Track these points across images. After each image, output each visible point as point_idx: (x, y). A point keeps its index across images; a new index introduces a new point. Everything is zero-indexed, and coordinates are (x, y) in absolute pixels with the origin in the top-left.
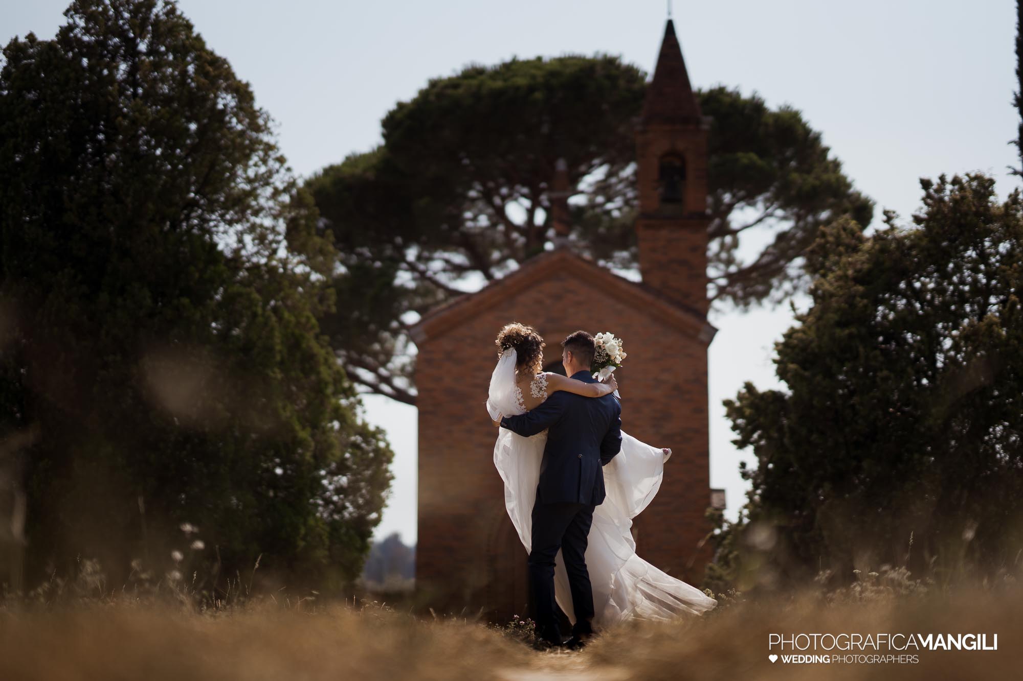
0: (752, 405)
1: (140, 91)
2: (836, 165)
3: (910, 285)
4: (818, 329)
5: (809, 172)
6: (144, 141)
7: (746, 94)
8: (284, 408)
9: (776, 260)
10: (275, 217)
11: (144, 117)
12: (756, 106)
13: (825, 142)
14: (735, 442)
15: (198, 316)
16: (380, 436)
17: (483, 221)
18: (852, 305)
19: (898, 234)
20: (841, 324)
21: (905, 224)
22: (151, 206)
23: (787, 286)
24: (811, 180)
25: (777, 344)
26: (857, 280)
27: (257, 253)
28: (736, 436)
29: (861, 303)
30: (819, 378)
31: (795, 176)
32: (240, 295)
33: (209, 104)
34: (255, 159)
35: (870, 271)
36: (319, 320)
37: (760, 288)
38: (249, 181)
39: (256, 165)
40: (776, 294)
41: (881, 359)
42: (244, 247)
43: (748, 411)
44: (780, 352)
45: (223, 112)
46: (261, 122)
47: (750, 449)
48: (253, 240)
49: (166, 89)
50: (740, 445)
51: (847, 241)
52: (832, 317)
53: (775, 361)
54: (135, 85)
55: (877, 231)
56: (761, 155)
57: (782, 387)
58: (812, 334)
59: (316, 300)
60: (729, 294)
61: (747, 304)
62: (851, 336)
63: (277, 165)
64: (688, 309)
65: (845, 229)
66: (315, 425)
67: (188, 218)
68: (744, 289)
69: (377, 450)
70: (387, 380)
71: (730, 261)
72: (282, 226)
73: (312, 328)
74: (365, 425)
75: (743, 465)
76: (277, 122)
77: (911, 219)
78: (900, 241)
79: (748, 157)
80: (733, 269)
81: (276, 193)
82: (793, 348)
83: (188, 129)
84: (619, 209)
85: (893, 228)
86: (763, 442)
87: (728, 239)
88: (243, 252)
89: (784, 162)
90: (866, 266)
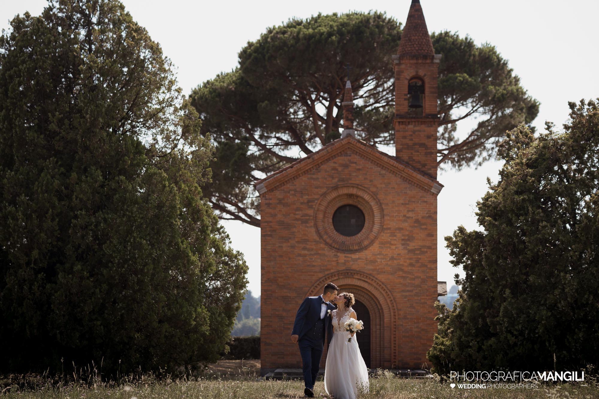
0: (463, 241)
1: (93, 47)
2: (517, 80)
3: (561, 168)
4: (504, 196)
5: (500, 85)
6: (96, 79)
7: (462, 37)
8: (182, 242)
9: (479, 138)
10: (176, 125)
11: (96, 65)
12: (469, 44)
13: (510, 66)
14: (452, 262)
15: (130, 187)
16: (239, 257)
17: (301, 115)
18: (525, 181)
19: (554, 137)
20: (517, 193)
21: (559, 131)
22: (101, 120)
23: (485, 154)
24: (501, 90)
25: (478, 203)
26: (528, 165)
27: (165, 147)
28: (452, 258)
29: (531, 179)
30: (504, 226)
31: (491, 87)
32: (155, 174)
33: (135, 56)
34: (163, 89)
35: (537, 159)
36: (202, 188)
37: (469, 155)
38: (160, 103)
39: (163, 93)
40: (478, 159)
41: (542, 214)
42: (157, 143)
43: (460, 244)
44: (480, 209)
45: (143, 61)
46: (166, 67)
47: (461, 266)
48: (162, 139)
49: (109, 46)
50: (455, 263)
51: (523, 140)
52: (513, 188)
53: (477, 214)
54: (90, 43)
55: (541, 135)
56: (470, 76)
57: (481, 229)
58: (500, 199)
59: (200, 175)
60: (449, 159)
61: (460, 166)
62: (524, 200)
63: (177, 94)
64: (424, 174)
65: (521, 132)
66: (200, 251)
67: (123, 125)
68: (459, 156)
69: (237, 266)
70: (243, 211)
71: (450, 139)
72: (180, 130)
73: (199, 193)
74: (230, 250)
75: (457, 276)
76: (176, 67)
77: (563, 127)
78: (555, 141)
79: (462, 76)
80: (452, 144)
81: (176, 110)
82: (489, 207)
83: (122, 72)
84: (383, 107)
85: (551, 133)
86: (469, 262)
87: (449, 125)
88: (157, 146)
89: (484, 79)
90: (534, 156)
